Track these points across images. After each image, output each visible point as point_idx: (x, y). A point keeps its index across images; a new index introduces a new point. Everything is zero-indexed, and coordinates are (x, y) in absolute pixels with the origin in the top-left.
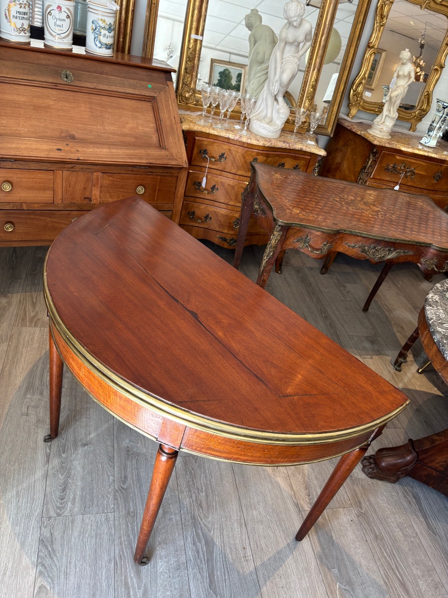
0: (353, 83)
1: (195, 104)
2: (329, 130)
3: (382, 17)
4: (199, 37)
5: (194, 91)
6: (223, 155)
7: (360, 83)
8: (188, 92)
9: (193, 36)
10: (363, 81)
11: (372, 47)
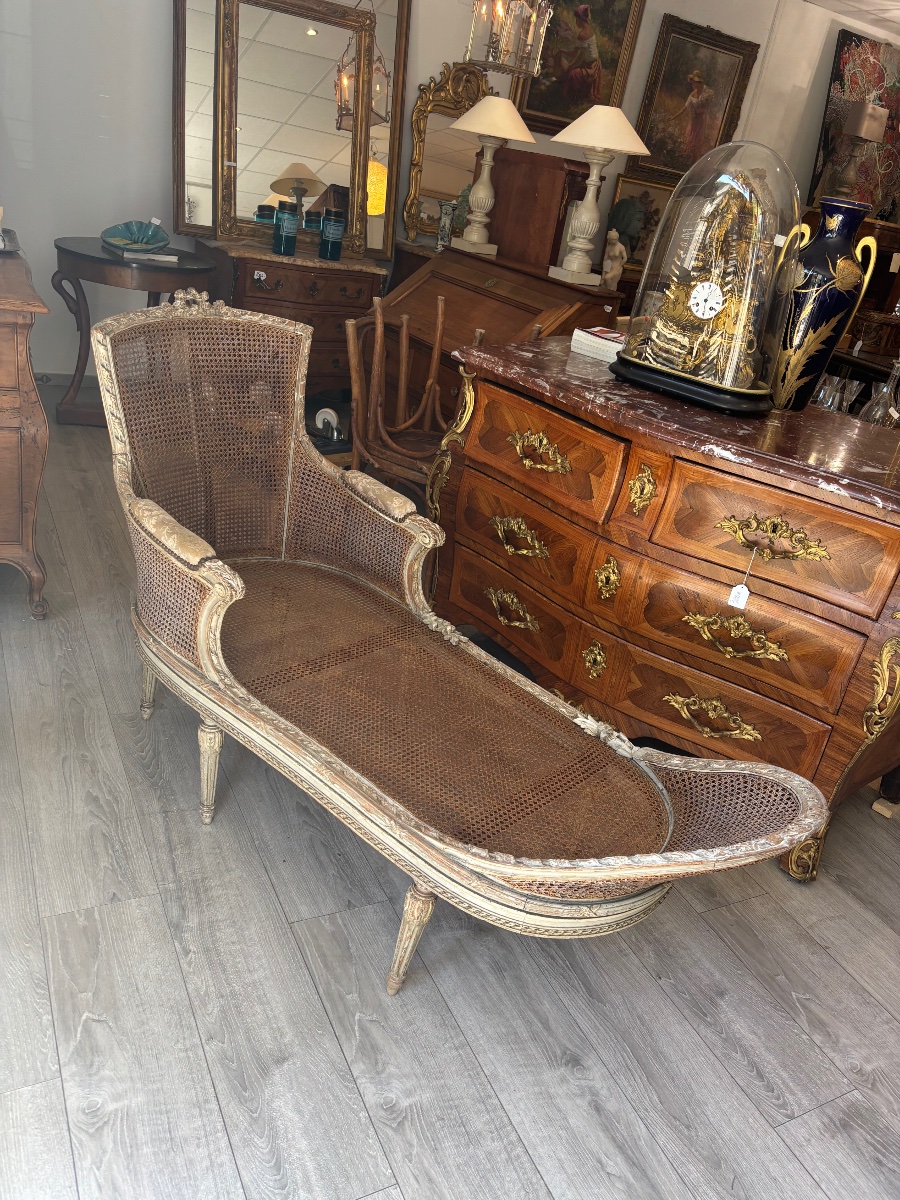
0: (405, 205)
1: (238, 235)
2: (389, 254)
3: (419, 132)
4: (232, 164)
5: (235, 218)
6: (279, 282)
7: (412, 204)
8: (229, 222)
9: (226, 163)
10: (416, 202)
11: (416, 165)
